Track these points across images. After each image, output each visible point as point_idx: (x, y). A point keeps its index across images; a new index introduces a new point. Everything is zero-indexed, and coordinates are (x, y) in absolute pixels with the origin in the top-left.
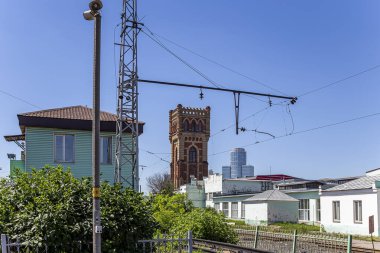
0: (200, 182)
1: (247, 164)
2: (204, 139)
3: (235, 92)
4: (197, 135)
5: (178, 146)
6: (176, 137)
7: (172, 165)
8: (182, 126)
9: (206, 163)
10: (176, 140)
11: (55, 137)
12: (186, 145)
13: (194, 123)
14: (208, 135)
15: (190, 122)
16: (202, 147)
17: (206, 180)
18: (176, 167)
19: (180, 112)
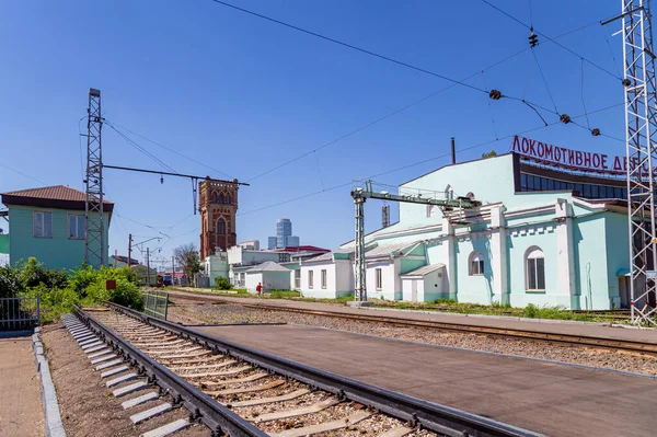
0: (223, 254)
1: (293, 235)
2: (232, 211)
3: (192, 177)
4: (226, 207)
5: (206, 218)
6: (204, 209)
7: (202, 236)
8: (210, 198)
9: (234, 235)
10: (205, 212)
11: (34, 214)
12: (215, 217)
13: (222, 195)
14: (236, 208)
15: (218, 194)
16: (230, 218)
17: (228, 251)
18: (205, 238)
19: (208, 184)
